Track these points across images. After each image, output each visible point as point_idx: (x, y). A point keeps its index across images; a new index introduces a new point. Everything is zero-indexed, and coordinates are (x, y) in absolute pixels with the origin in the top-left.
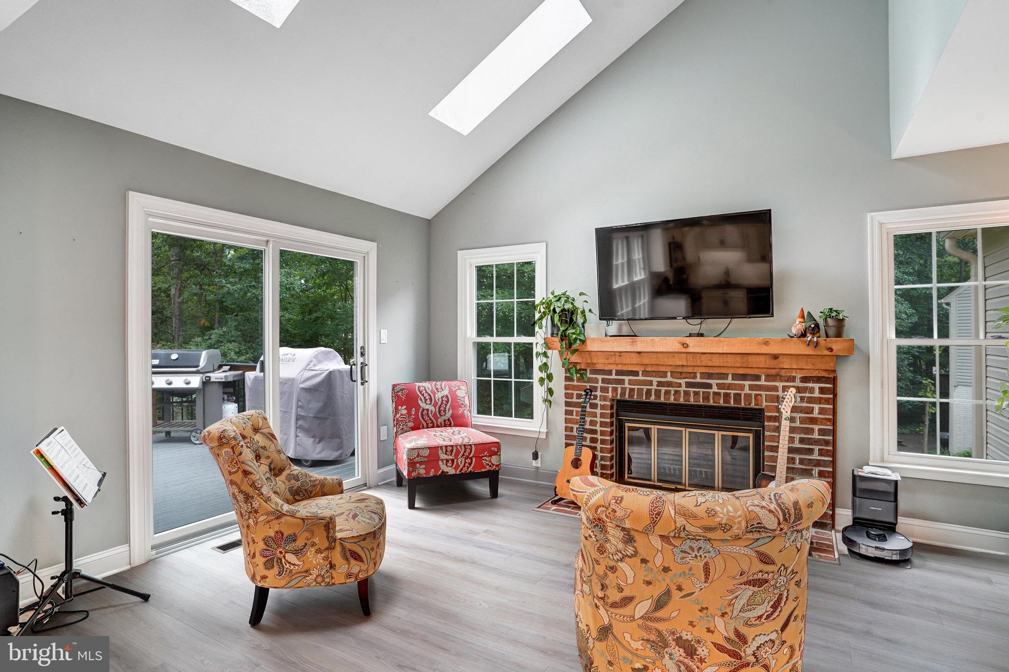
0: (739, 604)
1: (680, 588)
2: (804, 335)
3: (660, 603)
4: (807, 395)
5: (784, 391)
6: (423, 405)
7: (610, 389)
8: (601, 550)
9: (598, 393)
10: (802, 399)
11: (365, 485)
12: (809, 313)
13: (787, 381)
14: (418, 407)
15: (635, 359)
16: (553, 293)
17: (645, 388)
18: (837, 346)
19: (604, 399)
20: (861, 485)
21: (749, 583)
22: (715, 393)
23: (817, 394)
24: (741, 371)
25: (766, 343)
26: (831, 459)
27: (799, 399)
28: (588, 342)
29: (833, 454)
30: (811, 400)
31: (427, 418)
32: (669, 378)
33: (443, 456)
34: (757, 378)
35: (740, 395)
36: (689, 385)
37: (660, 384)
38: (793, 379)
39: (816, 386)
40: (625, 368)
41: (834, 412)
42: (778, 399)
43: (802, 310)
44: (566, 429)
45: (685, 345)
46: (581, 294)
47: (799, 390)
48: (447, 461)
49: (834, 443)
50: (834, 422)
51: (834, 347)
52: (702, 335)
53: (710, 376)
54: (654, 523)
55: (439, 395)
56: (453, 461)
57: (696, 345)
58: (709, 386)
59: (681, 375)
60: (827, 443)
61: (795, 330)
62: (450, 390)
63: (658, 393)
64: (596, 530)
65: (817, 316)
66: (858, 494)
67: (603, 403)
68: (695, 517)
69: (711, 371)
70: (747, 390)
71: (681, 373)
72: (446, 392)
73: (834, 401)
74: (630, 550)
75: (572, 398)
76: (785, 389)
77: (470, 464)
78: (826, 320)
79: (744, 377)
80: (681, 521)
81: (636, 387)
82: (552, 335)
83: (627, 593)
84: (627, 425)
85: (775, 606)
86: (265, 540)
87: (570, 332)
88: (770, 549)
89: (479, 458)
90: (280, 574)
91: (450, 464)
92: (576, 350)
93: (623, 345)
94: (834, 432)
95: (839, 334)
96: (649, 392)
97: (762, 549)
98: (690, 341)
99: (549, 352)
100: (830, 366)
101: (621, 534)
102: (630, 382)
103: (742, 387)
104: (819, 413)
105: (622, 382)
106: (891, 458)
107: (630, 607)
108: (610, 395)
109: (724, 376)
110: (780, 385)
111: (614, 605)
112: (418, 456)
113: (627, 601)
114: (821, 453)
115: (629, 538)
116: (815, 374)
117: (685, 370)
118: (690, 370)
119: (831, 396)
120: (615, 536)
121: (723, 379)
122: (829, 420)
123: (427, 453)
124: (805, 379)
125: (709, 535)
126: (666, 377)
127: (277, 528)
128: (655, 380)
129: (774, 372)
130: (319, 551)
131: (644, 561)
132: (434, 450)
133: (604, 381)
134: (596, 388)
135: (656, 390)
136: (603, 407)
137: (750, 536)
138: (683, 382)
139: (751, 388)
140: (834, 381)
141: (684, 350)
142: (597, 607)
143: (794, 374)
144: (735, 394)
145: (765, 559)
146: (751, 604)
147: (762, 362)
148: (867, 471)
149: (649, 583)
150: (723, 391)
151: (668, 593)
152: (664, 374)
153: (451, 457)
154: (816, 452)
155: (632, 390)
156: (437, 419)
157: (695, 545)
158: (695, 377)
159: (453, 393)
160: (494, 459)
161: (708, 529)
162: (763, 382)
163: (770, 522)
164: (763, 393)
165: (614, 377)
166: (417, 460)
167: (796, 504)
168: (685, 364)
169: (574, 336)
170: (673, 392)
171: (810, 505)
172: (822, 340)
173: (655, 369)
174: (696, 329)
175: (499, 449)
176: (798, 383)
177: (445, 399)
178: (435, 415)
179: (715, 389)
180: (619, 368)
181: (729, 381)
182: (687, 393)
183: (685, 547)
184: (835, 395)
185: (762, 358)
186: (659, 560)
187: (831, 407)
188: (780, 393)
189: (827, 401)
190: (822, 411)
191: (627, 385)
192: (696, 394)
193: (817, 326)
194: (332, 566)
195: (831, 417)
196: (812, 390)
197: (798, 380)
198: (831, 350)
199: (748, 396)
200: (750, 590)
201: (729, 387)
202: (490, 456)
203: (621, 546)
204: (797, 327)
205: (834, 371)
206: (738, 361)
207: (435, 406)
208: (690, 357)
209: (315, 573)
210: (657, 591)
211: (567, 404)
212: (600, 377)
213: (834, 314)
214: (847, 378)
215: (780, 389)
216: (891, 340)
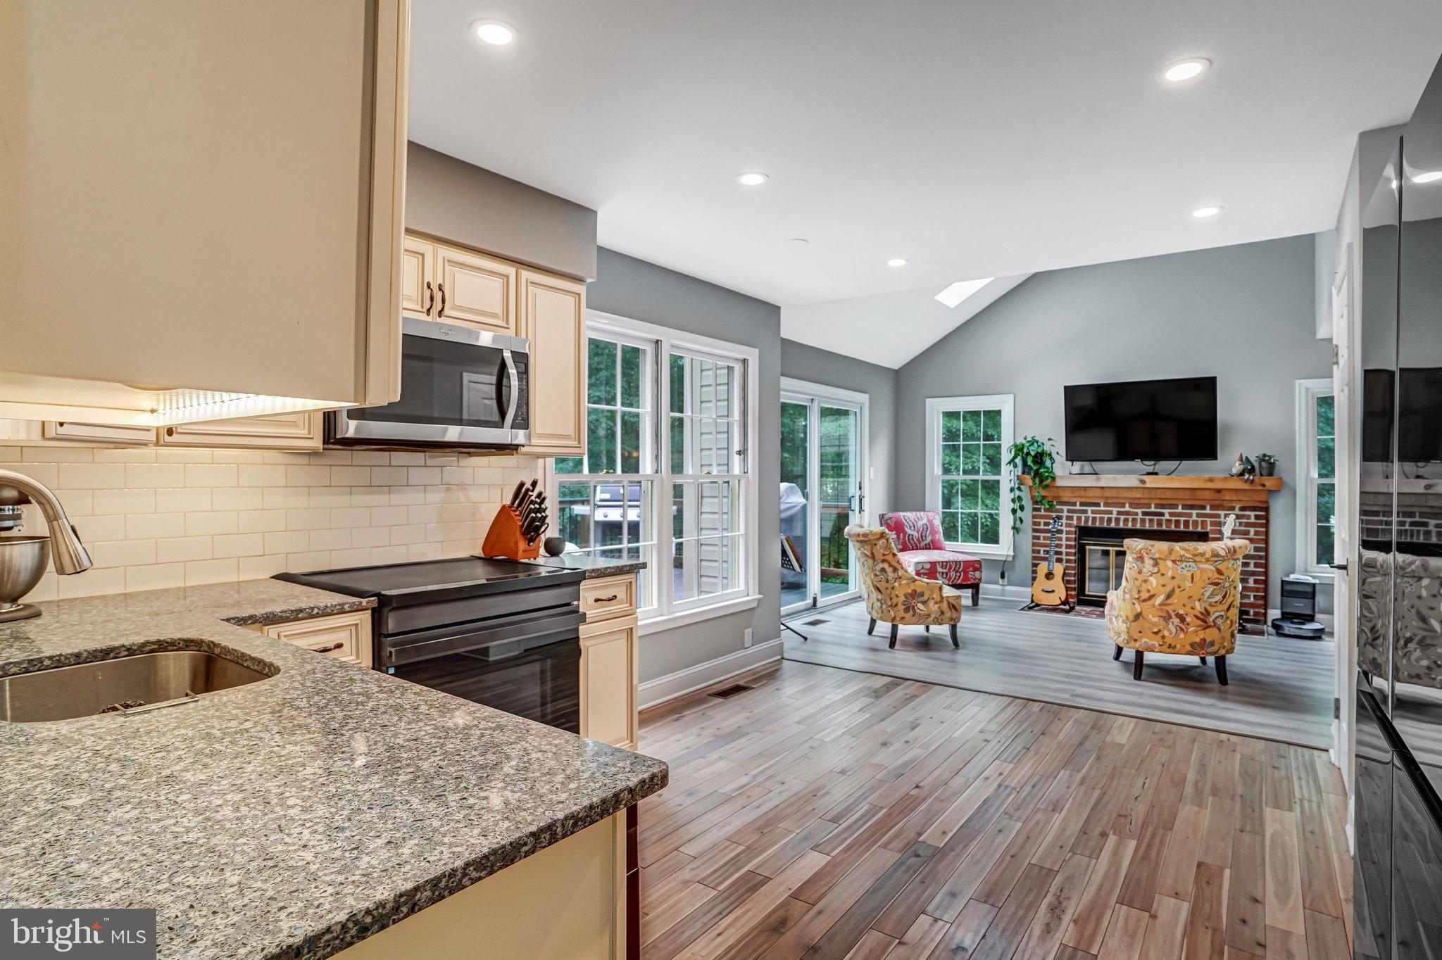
0: (1207, 594)
1: (1179, 587)
2: (1242, 474)
3: (1169, 596)
4: (1245, 521)
5: (1225, 518)
6: (909, 531)
7: (1075, 518)
8: (1140, 572)
9: (1064, 521)
10: (1241, 524)
11: (860, 597)
12: (1247, 458)
13: (1228, 510)
14: (905, 533)
15: (1098, 493)
16: (1025, 439)
17: (1106, 516)
18: (1269, 483)
19: (1068, 525)
20: (1288, 588)
21: (1212, 584)
22: (1167, 520)
23: (1253, 520)
24: (1189, 503)
25: (1211, 480)
26: (1263, 570)
27: (1238, 524)
28: (1057, 479)
29: (1266, 566)
30: (1248, 525)
31: (912, 542)
32: (1127, 508)
33: (940, 569)
34: (1204, 508)
35: (1188, 521)
36: (1144, 514)
37: (1119, 513)
38: (1233, 509)
39: (1252, 514)
40: (1089, 501)
41: (1267, 533)
42: (1220, 524)
43: (1241, 455)
44: (1034, 551)
45: (1143, 482)
46: (1050, 439)
47: (1238, 517)
48: (943, 573)
49: (1266, 558)
50: (1266, 541)
51: (1266, 484)
52: (1156, 474)
53: (1163, 506)
54: (1170, 554)
55: (920, 523)
56: (947, 573)
57: (1151, 482)
58: (1163, 514)
59: (1138, 506)
60: (1260, 558)
61: (1234, 471)
62: (928, 520)
63: (1117, 520)
64: (1139, 563)
65: (1253, 459)
66: (1285, 594)
67: (1068, 529)
68: (1189, 550)
69: (1164, 502)
70: (1194, 517)
71: (1138, 504)
72: (925, 521)
73: (1267, 525)
74: (1156, 570)
75: (1040, 525)
76: (1226, 516)
77: (959, 577)
78: (1260, 463)
79: (1192, 507)
80: (1182, 552)
81: (1098, 516)
82: (1023, 473)
83: (1152, 593)
84: (1087, 547)
85: (1224, 597)
86: (905, 596)
87: (1042, 470)
88: (1222, 567)
89: (966, 573)
90: (913, 616)
91: (944, 576)
92: (1047, 486)
93: (1089, 481)
94: (1266, 550)
95: (1271, 474)
96: (1109, 520)
97: (1219, 567)
98: (1147, 478)
99: (1022, 487)
100: (1263, 498)
101: (1152, 562)
102: (1093, 512)
103: (1190, 515)
104: (1255, 535)
105: (1085, 511)
106: (1313, 569)
107: (1153, 600)
108: (1075, 522)
109: (1175, 506)
110: (1222, 513)
111: (1145, 601)
112: (923, 568)
113: (1152, 597)
114: (1256, 565)
115: (1156, 564)
116: (1251, 504)
117: (1142, 501)
118: (1146, 501)
119: (1264, 521)
120: (1148, 563)
121: (1174, 508)
122: (1263, 540)
123: (928, 566)
124: (1242, 509)
125: (1195, 558)
126: (1124, 507)
127: (913, 588)
128: (1115, 510)
129: (1217, 503)
130: (936, 603)
131: (1163, 575)
132: (933, 564)
133: (1069, 511)
134: (1062, 517)
135: (1116, 518)
136: (1068, 533)
137: (1213, 559)
138: (1139, 511)
139: (1198, 515)
140: (1267, 509)
141: (1142, 486)
142: (1134, 604)
143: (1234, 505)
144: (1184, 521)
145: (1220, 572)
146: (1212, 595)
147: (1207, 495)
148: (1292, 577)
149: (1164, 586)
150: (1174, 518)
151: (1173, 590)
152: (1123, 505)
153: (945, 571)
154: (1252, 565)
155: (1094, 519)
156: (920, 542)
157: (1188, 564)
158: (1150, 507)
159: (930, 522)
160: (977, 574)
161: (1195, 555)
162: (1208, 511)
163: (1222, 553)
164: (1208, 520)
165: (1078, 507)
166: (922, 571)
167: (1234, 547)
168: (1141, 496)
169: (1047, 474)
170: (1130, 520)
171: (1240, 548)
172: (1257, 478)
173: (1115, 501)
174: (1150, 469)
175: (981, 566)
176: (1237, 512)
177: (925, 526)
178: (918, 540)
179: (1167, 517)
180: (1083, 500)
181: (1180, 510)
182: (1143, 521)
183: (1183, 566)
184: (1268, 521)
185: (1207, 492)
186: (1170, 574)
187: (1264, 529)
188: (1222, 519)
189: (1261, 525)
190: (1256, 533)
191: (1090, 514)
192: (1151, 521)
193: (1253, 467)
194: (942, 613)
195: (1264, 537)
196: (1248, 517)
197: (1237, 509)
198: (1264, 485)
199: (1195, 523)
200: (1212, 588)
201: (1180, 515)
202: (974, 571)
203: (1151, 568)
204: (1237, 468)
205: (1267, 502)
206: (1188, 494)
207: (918, 531)
208: (1147, 492)
209: (933, 616)
210: (1168, 589)
211: (1035, 530)
212: (1065, 508)
213: (1267, 458)
214: (1278, 508)
215: (1223, 516)
216: (1315, 479)
